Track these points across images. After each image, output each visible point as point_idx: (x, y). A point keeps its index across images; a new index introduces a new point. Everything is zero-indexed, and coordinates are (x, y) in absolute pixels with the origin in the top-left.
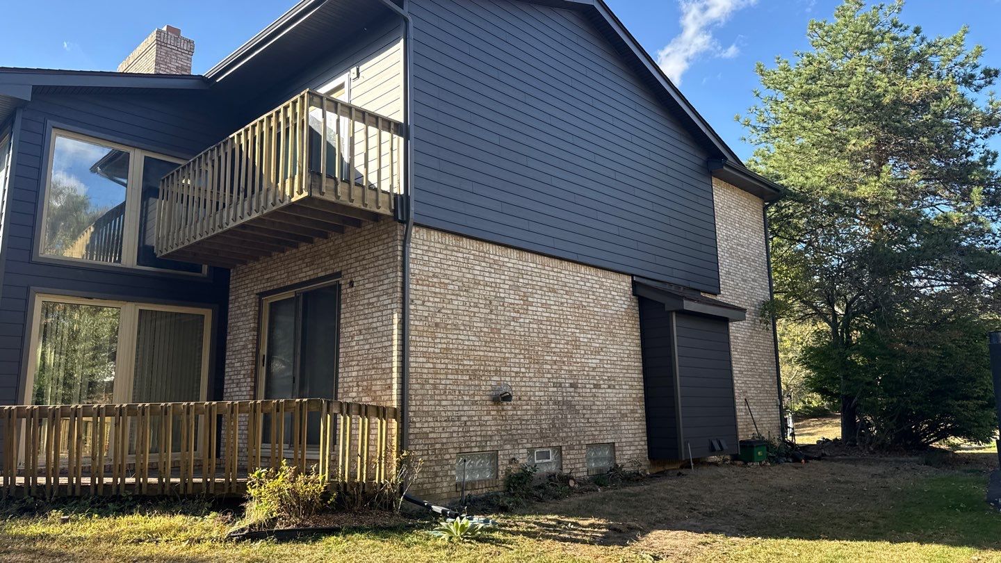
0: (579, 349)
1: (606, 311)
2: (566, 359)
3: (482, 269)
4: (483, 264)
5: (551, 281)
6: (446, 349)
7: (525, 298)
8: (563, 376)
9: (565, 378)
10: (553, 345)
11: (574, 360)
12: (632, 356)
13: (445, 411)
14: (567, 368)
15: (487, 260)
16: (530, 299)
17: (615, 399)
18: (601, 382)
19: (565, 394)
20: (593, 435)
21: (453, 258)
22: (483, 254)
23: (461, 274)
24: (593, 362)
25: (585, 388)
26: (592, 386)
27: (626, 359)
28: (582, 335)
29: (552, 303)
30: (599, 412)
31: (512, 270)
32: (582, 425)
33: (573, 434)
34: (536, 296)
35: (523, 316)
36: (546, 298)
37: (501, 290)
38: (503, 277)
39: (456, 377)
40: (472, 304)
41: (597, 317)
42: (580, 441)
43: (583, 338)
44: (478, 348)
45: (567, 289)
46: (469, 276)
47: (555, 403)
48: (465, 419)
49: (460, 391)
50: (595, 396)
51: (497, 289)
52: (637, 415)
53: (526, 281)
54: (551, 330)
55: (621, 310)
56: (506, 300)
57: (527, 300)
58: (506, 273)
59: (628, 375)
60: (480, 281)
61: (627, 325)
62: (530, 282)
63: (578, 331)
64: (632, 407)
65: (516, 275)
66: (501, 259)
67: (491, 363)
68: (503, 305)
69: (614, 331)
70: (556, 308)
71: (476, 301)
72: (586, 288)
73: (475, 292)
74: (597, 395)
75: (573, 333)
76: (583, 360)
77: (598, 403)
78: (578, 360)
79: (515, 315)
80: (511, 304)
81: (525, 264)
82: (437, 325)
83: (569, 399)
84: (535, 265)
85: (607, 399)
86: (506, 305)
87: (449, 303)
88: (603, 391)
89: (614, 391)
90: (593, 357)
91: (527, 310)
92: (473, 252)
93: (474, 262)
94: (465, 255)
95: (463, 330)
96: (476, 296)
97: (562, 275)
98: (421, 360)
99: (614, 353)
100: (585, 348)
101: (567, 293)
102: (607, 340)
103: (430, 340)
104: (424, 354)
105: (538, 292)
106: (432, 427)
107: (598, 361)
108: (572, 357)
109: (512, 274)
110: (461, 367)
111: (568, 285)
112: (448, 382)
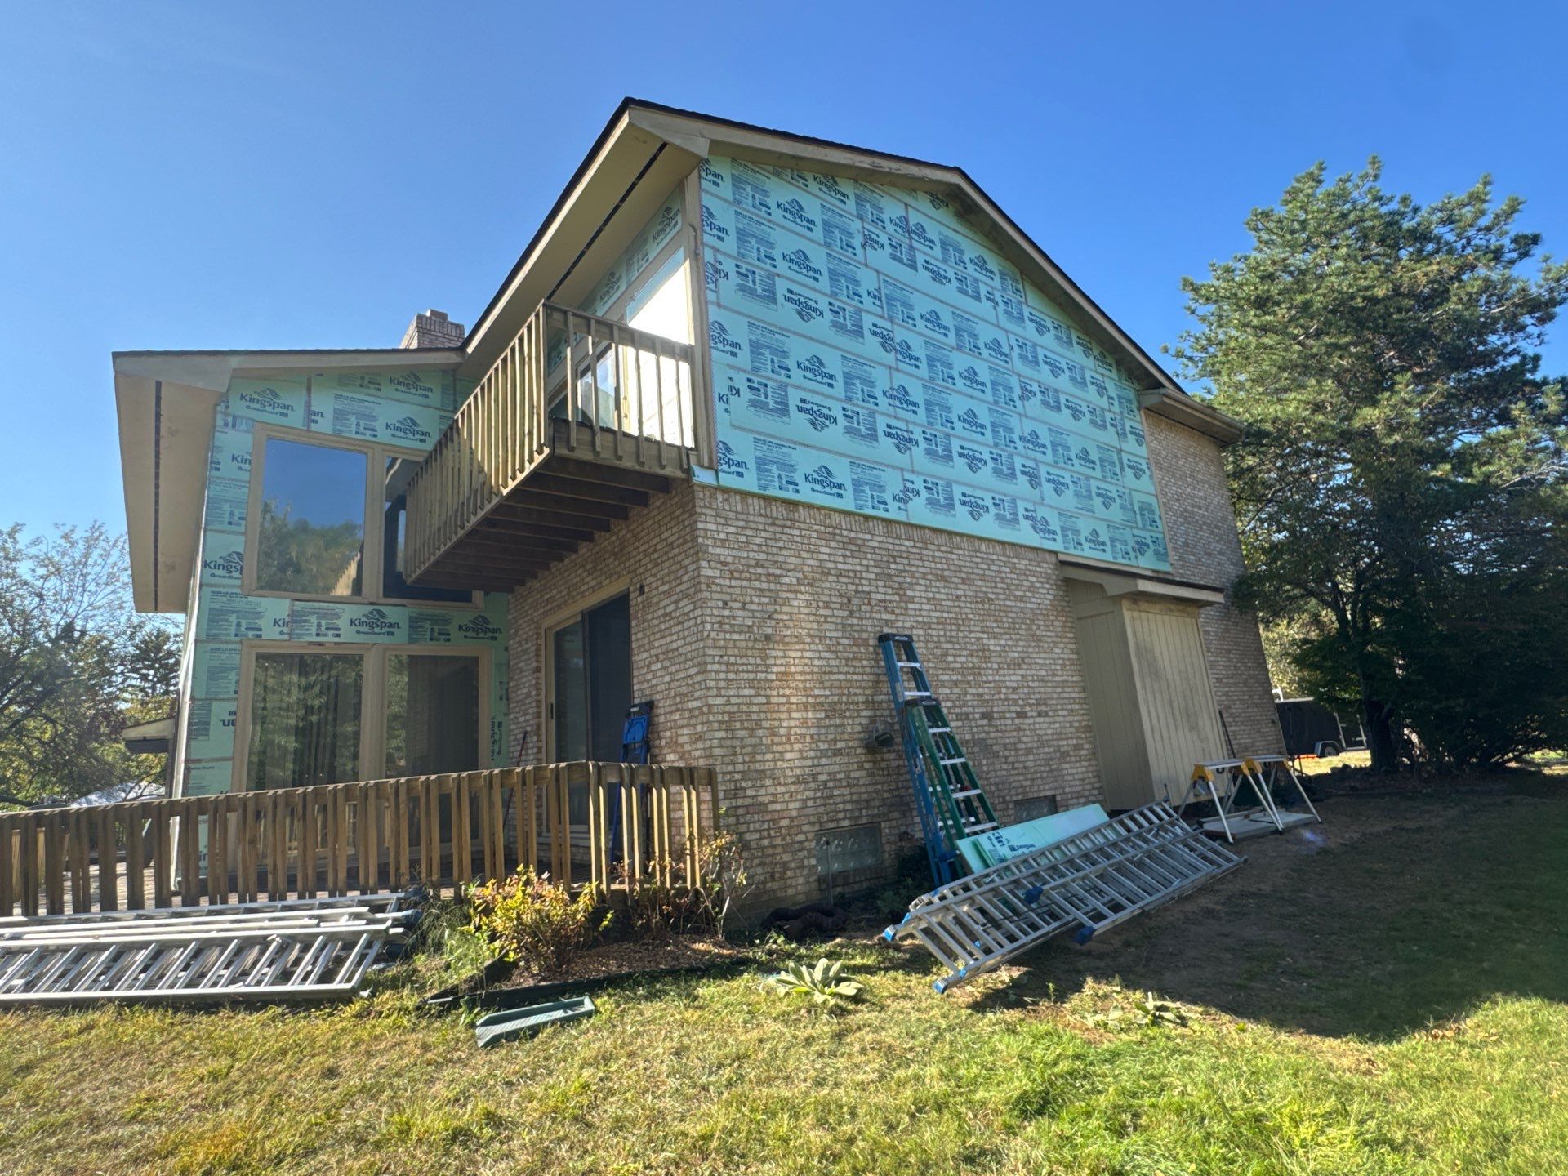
0: (990, 662)
1: (1023, 605)
2: (971, 678)
3: (832, 551)
4: (833, 544)
5: (939, 566)
6: (785, 674)
7: (901, 591)
8: (970, 703)
9: (973, 707)
10: (950, 659)
11: (985, 679)
12: (1068, 667)
13: (792, 769)
14: (974, 691)
15: (837, 538)
16: (910, 593)
17: (1049, 732)
18: (1028, 708)
19: (976, 731)
20: (1022, 787)
21: (784, 537)
22: (831, 530)
23: (799, 561)
24: (1013, 680)
25: (1005, 718)
26: (1014, 715)
27: (1060, 673)
28: (992, 642)
29: (943, 597)
30: (1028, 751)
31: (877, 551)
32: (1004, 773)
33: (993, 789)
34: (918, 587)
35: (901, 618)
36: (934, 590)
37: (863, 582)
38: (865, 562)
39: (804, 715)
40: (821, 604)
41: (1011, 615)
42: (1004, 798)
43: (994, 645)
44: (835, 670)
45: (963, 575)
46: (811, 562)
48: (824, 777)
49: (812, 736)
50: (1020, 729)
51: (857, 581)
52: (1083, 752)
53: (900, 567)
54: (945, 636)
55: (1046, 602)
56: (873, 595)
57: (905, 595)
58: (869, 556)
59: (1065, 695)
60: (829, 569)
61: (1056, 624)
62: (907, 568)
63: (985, 636)
64: (1075, 742)
65: (885, 559)
66: (860, 536)
67: (858, 692)
68: (869, 604)
69: (1038, 633)
70: (948, 603)
71: (827, 599)
72: (989, 573)
73: (823, 585)
74: (1022, 727)
75: (978, 639)
76: (997, 678)
77: (1025, 739)
78: (990, 678)
79: (890, 617)
80: (881, 601)
81: (897, 542)
82: (768, 638)
84: (912, 544)
85: (1037, 732)
86: (873, 603)
87: (785, 604)
88: (1031, 721)
89: (1047, 719)
90: (1011, 672)
91: (907, 609)
92: (816, 527)
93: (818, 542)
94: (804, 533)
95: (809, 644)
96: (826, 591)
97: (953, 556)
98: (746, 692)
99: (1042, 665)
100: (999, 660)
101: (964, 581)
102: (1029, 646)
103: (759, 661)
104: (751, 684)
105: (921, 581)
106: (772, 794)
107: (1019, 678)
108: (979, 674)
109: (879, 558)
110: (811, 700)
111: (964, 569)
112: (792, 723)
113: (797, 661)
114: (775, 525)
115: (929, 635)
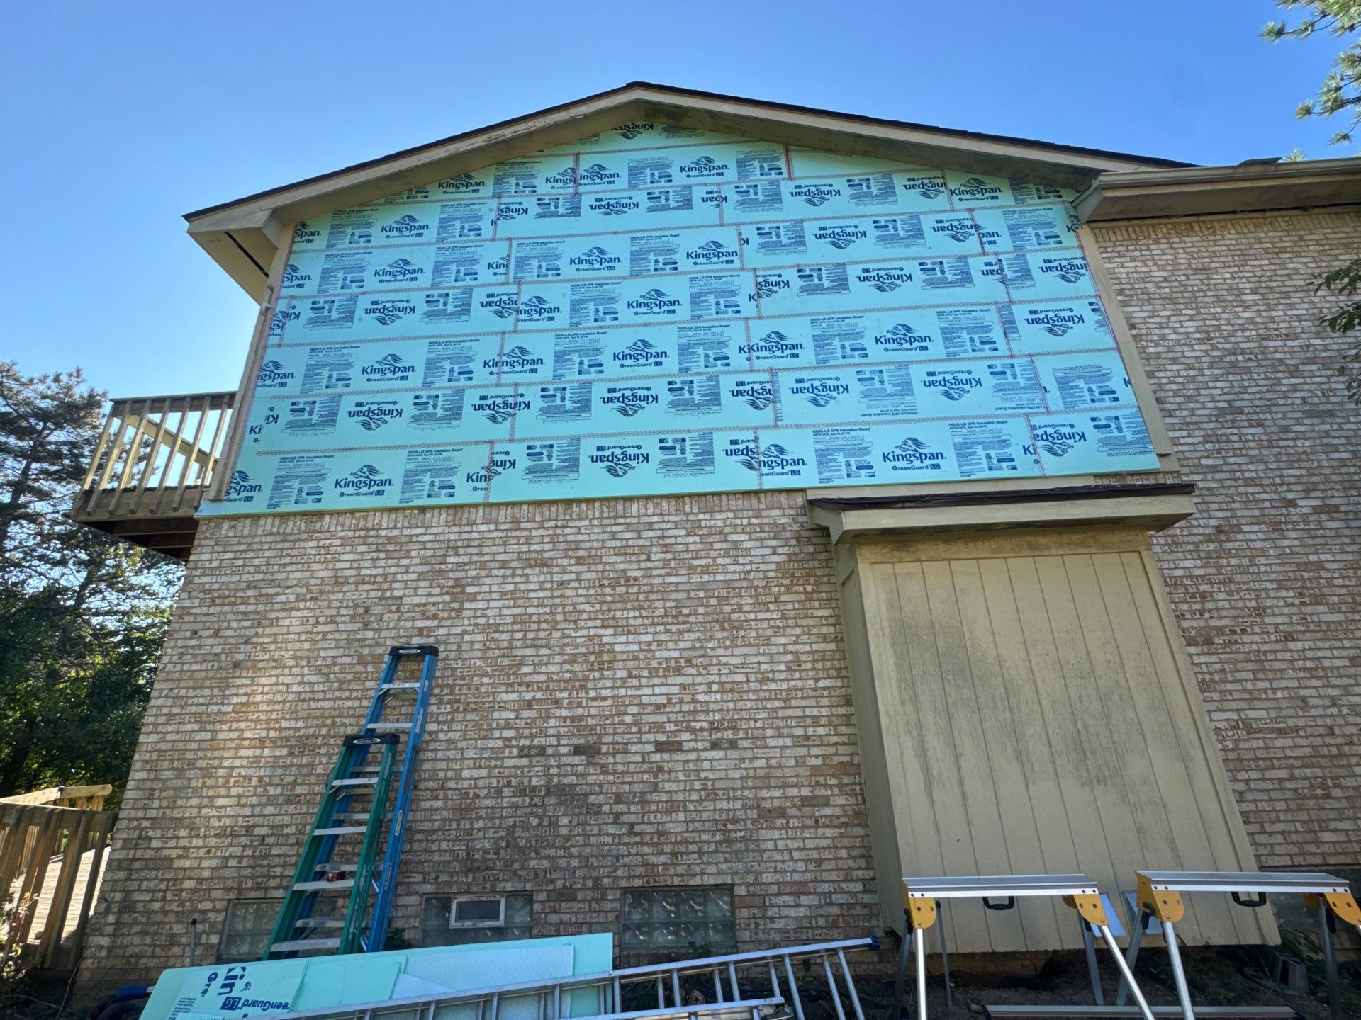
0: (609, 668)
1: (706, 578)
2: (565, 694)
3: (358, 557)
4: (361, 549)
5: (534, 547)
6: (247, 704)
8: (551, 732)
10: (525, 669)
11: (592, 694)
12: (809, 666)
14: (565, 713)
15: (370, 540)
16: (470, 590)
17: (737, 774)
18: (685, 736)
19: (554, 771)
20: (645, 864)
22: (362, 533)
24: (656, 693)
25: (626, 752)
26: (650, 748)
27: (783, 676)
28: (623, 639)
29: (532, 586)
30: (673, 807)
31: (426, 545)
32: (609, 840)
33: (575, 863)
34: (488, 581)
35: (449, 623)
36: (517, 580)
37: (395, 585)
38: (407, 561)
40: (322, 620)
41: (674, 596)
42: (597, 881)
43: (622, 644)
44: (321, 696)
45: (581, 553)
46: (323, 574)
47: (521, 791)
49: (260, 779)
50: (660, 769)
51: (386, 586)
52: (828, 811)
53: (466, 559)
55: (763, 567)
56: (406, 600)
57: (463, 592)
58: (412, 553)
59: (790, 712)
60: (346, 577)
61: (783, 598)
62: (475, 558)
63: (610, 631)
64: (806, 792)
65: (439, 553)
66: (406, 532)
67: (347, 721)
68: (398, 611)
69: (734, 616)
70: (541, 594)
71: (334, 612)
72: (641, 542)
73: (332, 598)
74: (666, 766)
75: (590, 638)
76: (622, 692)
77: (668, 786)
78: (604, 693)
79: (427, 623)
80: (418, 605)
81: (467, 529)
83: (573, 780)
84: (492, 527)
85: (703, 775)
86: (404, 609)
87: (272, 625)
88: (693, 756)
89: (732, 754)
90: (656, 681)
91: (463, 610)
92: (342, 534)
93: (340, 549)
94: (321, 543)
95: (290, 667)
96: (334, 604)
97: (567, 531)
98: (189, 727)
99: (736, 666)
100: (630, 664)
101: (579, 561)
102: (712, 638)
103: (216, 691)
104: (198, 718)
105: (496, 572)
106: (184, 848)
107: (676, 689)
108: (583, 687)
109: (430, 553)
110: (272, 734)
111: (583, 545)
112: (237, 763)
113: (266, 689)
114: (287, 541)
115: (493, 639)
